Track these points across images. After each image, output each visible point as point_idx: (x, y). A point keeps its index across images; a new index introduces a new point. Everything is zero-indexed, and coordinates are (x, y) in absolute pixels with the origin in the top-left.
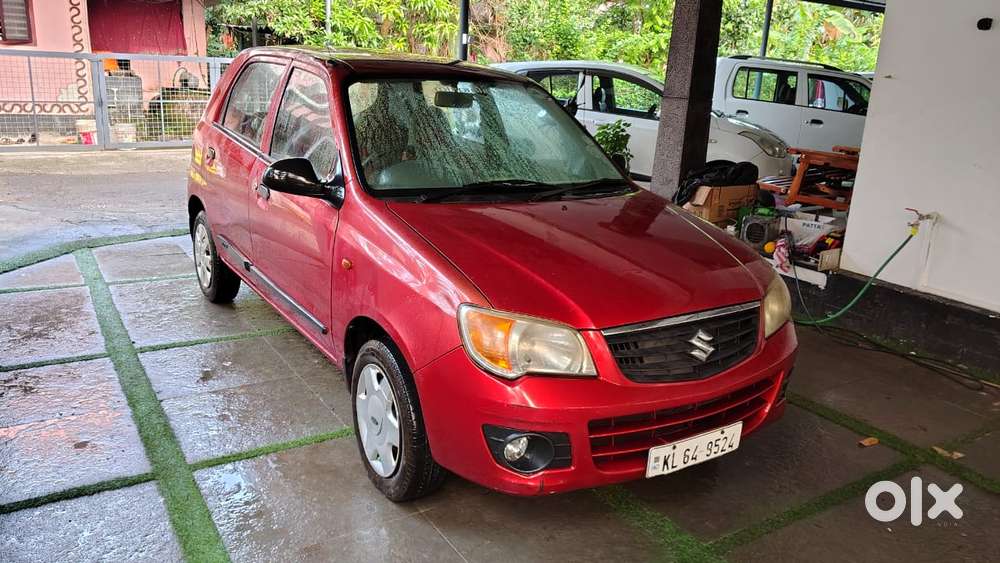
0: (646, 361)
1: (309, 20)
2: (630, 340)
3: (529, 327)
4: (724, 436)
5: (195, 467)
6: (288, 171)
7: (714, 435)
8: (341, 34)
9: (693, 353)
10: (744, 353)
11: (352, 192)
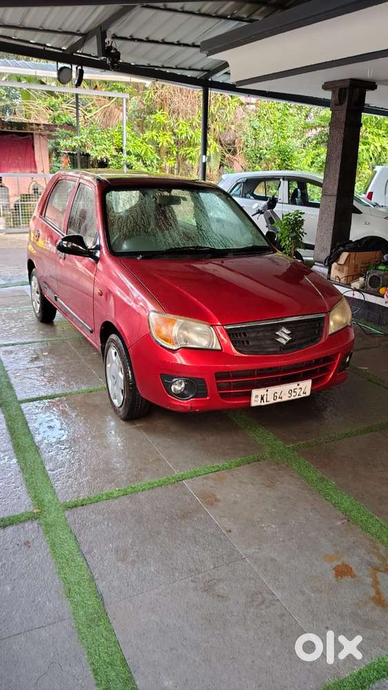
0: (250, 343)
1: (113, 148)
2: (241, 332)
3: (185, 323)
4: (299, 387)
5: (22, 402)
6: (72, 242)
7: (293, 386)
8: (133, 157)
9: (278, 340)
10: (314, 341)
11: (103, 253)
